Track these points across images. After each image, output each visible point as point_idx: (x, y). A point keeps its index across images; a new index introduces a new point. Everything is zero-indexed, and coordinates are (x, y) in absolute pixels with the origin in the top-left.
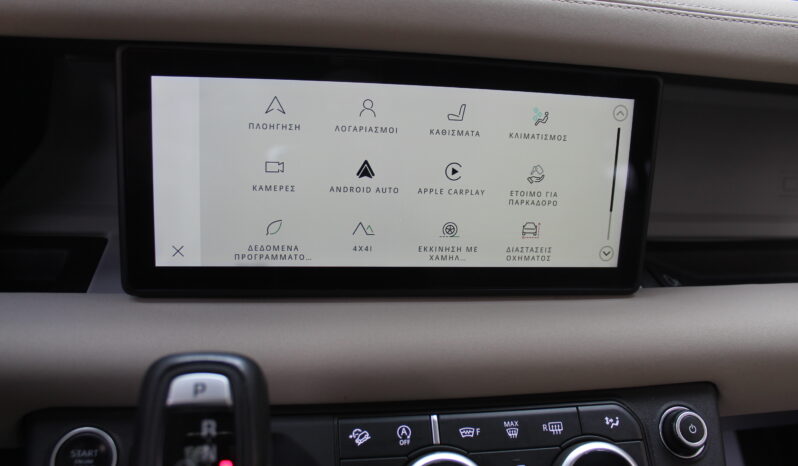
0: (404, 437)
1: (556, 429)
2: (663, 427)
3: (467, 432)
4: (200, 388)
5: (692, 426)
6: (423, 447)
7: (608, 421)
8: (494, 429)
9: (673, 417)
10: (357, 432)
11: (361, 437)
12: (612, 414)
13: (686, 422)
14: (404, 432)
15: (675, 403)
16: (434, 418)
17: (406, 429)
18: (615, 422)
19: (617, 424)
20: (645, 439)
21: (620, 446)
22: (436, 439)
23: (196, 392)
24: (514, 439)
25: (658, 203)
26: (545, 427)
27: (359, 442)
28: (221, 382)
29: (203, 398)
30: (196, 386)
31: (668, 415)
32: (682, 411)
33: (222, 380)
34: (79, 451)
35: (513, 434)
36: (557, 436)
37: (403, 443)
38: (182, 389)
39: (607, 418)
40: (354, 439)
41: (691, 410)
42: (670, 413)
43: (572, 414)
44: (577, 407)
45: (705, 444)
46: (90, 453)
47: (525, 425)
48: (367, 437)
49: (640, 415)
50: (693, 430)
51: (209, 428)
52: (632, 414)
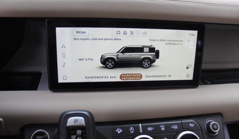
0: (132, 131)
1: (175, 127)
2: (206, 126)
3: (150, 129)
4: (76, 121)
5: (215, 126)
6: (137, 133)
7: (190, 125)
8: (158, 128)
9: (209, 123)
10: (118, 129)
11: (119, 131)
12: (192, 123)
13: (213, 125)
14: (132, 129)
15: (210, 119)
16: (140, 125)
17: (132, 128)
18: (192, 125)
19: (193, 126)
20: (201, 130)
21: (194, 132)
22: (141, 131)
23: (75, 122)
24: (163, 131)
25: (205, 58)
26: (172, 127)
27: (119, 132)
28: (82, 119)
29: (77, 124)
30: (75, 120)
31: (208, 123)
32: (212, 122)
33: (82, 118)
34: (39, 137)
35: (163, 129)
36: (176, 129)
37: (131, 132)
38: (71, 121)
39: (190, 124)
40: (117, 132)
41: (215, 121)
42: (208, 122)
43: (180, 123)
44: (181, 121)
45: (219, 131)
46: (42, 137)
47: (166, 126)
48: (121, 131)
49: (200, 123)
50: (215, 127)
51: (79, 132)
52: (197, 122)
